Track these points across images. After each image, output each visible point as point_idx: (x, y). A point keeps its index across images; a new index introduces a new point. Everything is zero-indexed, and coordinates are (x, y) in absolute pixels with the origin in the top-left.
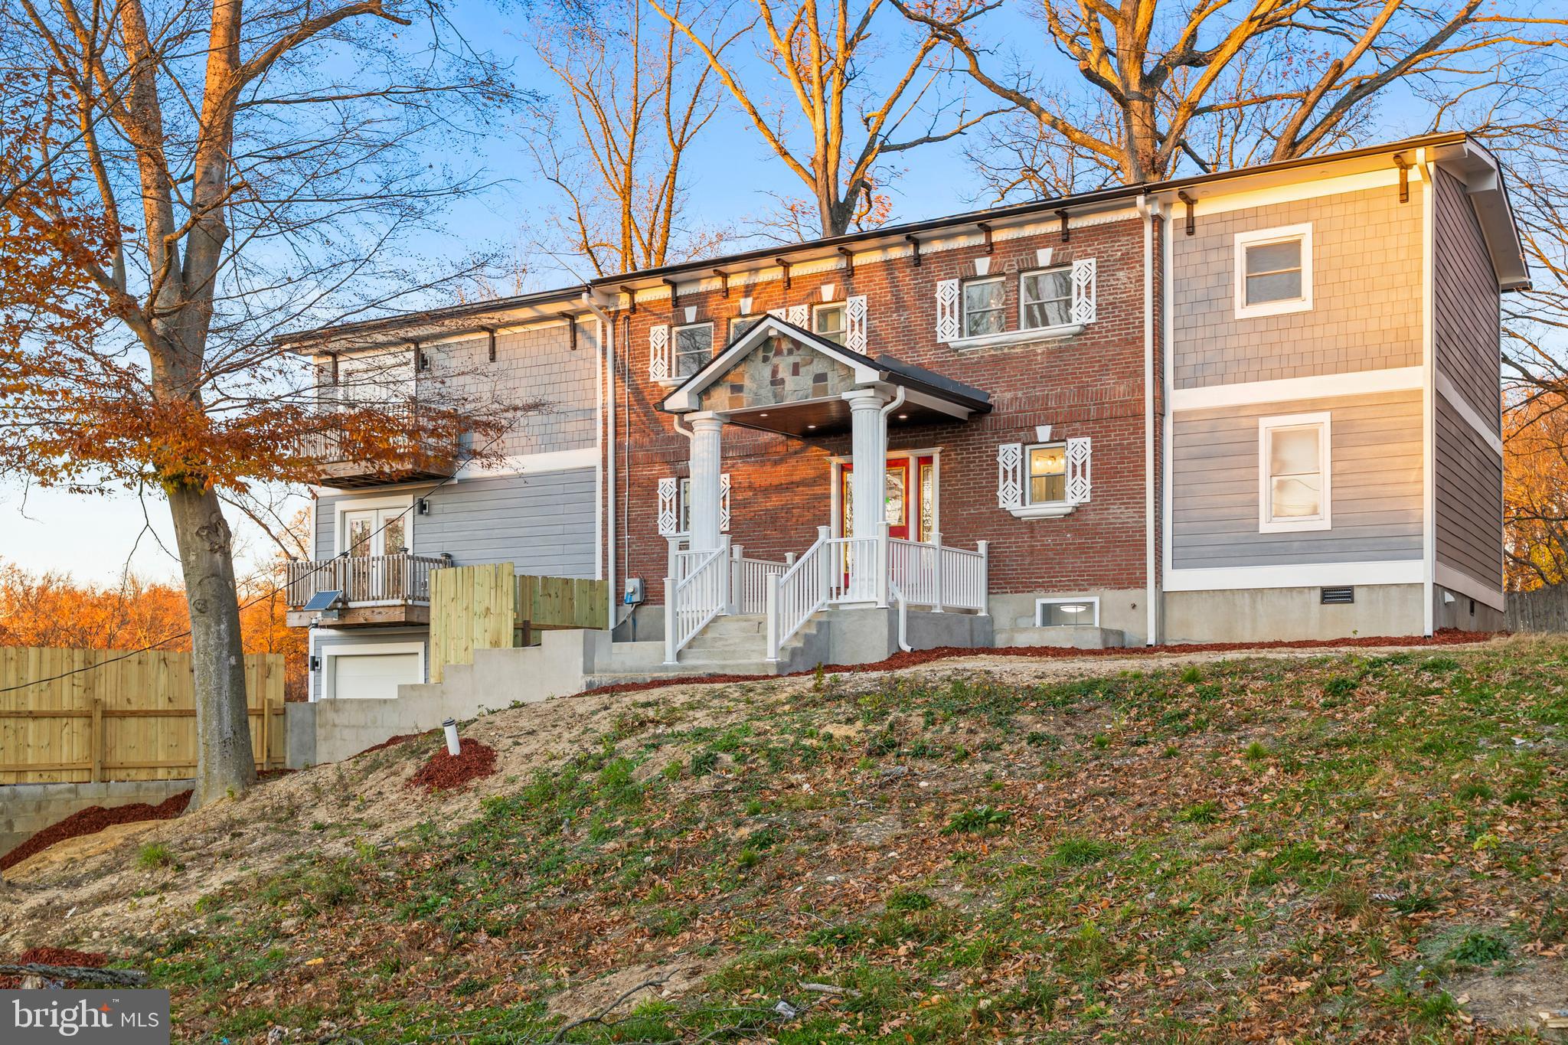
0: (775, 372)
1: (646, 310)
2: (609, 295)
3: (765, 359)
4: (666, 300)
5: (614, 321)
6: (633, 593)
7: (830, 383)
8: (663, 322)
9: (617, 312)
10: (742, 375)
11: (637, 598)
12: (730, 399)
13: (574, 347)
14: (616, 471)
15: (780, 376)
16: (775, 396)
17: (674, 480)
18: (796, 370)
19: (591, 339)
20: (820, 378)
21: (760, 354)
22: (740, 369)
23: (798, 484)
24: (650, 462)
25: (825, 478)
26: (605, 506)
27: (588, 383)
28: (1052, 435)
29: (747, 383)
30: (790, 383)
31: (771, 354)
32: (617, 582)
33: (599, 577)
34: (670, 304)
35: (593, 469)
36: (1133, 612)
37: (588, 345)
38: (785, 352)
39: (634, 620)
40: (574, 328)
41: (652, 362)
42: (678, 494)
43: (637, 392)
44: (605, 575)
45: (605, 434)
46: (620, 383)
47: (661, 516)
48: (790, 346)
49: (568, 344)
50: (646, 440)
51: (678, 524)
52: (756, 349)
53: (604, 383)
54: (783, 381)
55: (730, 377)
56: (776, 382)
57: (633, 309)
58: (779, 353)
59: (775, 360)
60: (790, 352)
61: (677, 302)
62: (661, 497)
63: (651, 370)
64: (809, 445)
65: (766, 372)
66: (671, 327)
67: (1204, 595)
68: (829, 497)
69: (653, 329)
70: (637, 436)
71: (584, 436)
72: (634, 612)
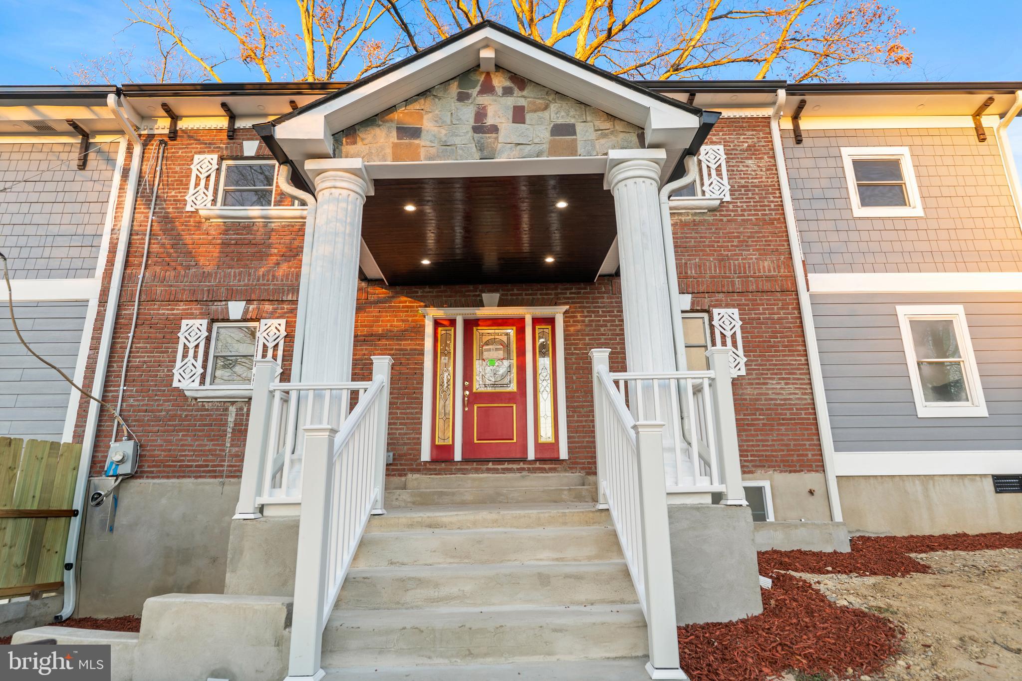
0: (481, 115)
1: (190, 137)
2: (143, 117)
3: (463, 97)
4: (221, 130)
5: (145, 145)
6: (122, 461)
7: (579, 136)
8: (213, 152)
9: (151, 137)
10: (420, 114)
11: (126, 469)
12: (395, 146)
13: (83, 166)
14: (120, 307)
15: (490, 121)
16: (481, 148)
17: (205, 322)
18: (519, 115)
19: (110, 161)
20: (563, 130)
21: (454, 89)
22: (416, 106)
23: (381, 337)
24: (173, 300)
25: (419, 331)
26: (95, 348)
27: (95, 208)
28: (693, 303)
29: (428, 124)
30: (508, 130)
31: (474, 92)
32: (96, 447)
33: (67, 437)
34: (224, 135)
35: (84, 303)
36: (811, 498)
37: (102, 165)
38: (499, 91)
39: (116, 500)
40: (86, 146)
41: (192, 190)
42: (208, 339)
43: (167, 222)
44: (78, 436)
45: (111, 262)
46: (141, 208)
47: (179, 363)
48: (508, 84)
49: (75, 164)
50: (171, 274)
51: (203, 377)
52: (446, 83)
53: (119, 206)
54: (495, 129)
55: (396, 116)
56: (481, 127)
57: (174, 134)
58: (488, 89)
59: (485, 100)
60: (507, 92)
61: (233, 133)
62: (182, 340)
63: (189, 198)
64: (397, 294)
65: (467, 113)
66: (222, 159)
67: (872, 481)
68: (422, 353)
69: (197, 158)
70: (158, 269)
71: (78, 263)
72: (117, 488)
